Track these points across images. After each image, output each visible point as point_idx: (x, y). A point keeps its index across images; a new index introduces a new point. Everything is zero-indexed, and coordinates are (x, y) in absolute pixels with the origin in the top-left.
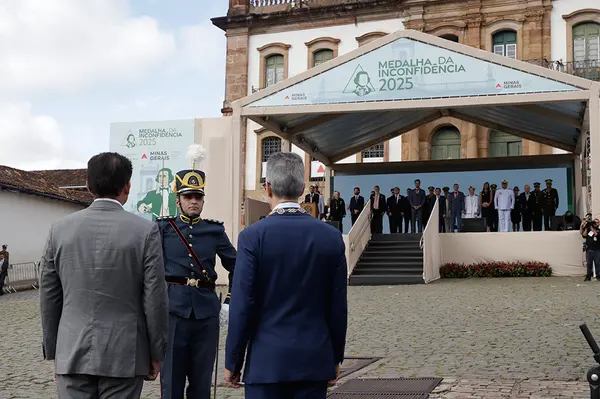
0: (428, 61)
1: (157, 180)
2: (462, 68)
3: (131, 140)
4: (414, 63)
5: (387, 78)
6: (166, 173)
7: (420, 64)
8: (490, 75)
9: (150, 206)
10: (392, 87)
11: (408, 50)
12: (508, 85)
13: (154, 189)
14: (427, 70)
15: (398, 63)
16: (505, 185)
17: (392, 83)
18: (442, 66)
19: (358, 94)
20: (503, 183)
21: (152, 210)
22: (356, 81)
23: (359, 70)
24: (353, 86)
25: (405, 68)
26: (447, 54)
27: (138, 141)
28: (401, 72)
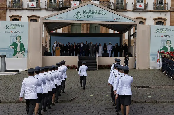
0: (97, 11)
1: (16, 39)
2: (105, 14)
3: (7, 26)
4: (93, 11)
5: (85, 15)
6: (19, 37)
7: (94, 12)
8: (113, 16)
9: (14, 46)
10: (87, 17)
11: (91, 7)
12: (118, 19)
13: (15, 42)
14: (96, 13)
15: (89, 11)
16: (110, 44)
17: (87, 16)
18: (100, 13)
19: (77, 18)
20: (109, 43)
21: (14, 48)
22: (77, 14)
23: (78, 12)
24: (76, 16)
25: (90, 12)
26: (102, 10)
27: (10, 27)
28: (89, 13)
